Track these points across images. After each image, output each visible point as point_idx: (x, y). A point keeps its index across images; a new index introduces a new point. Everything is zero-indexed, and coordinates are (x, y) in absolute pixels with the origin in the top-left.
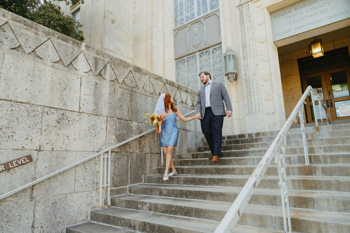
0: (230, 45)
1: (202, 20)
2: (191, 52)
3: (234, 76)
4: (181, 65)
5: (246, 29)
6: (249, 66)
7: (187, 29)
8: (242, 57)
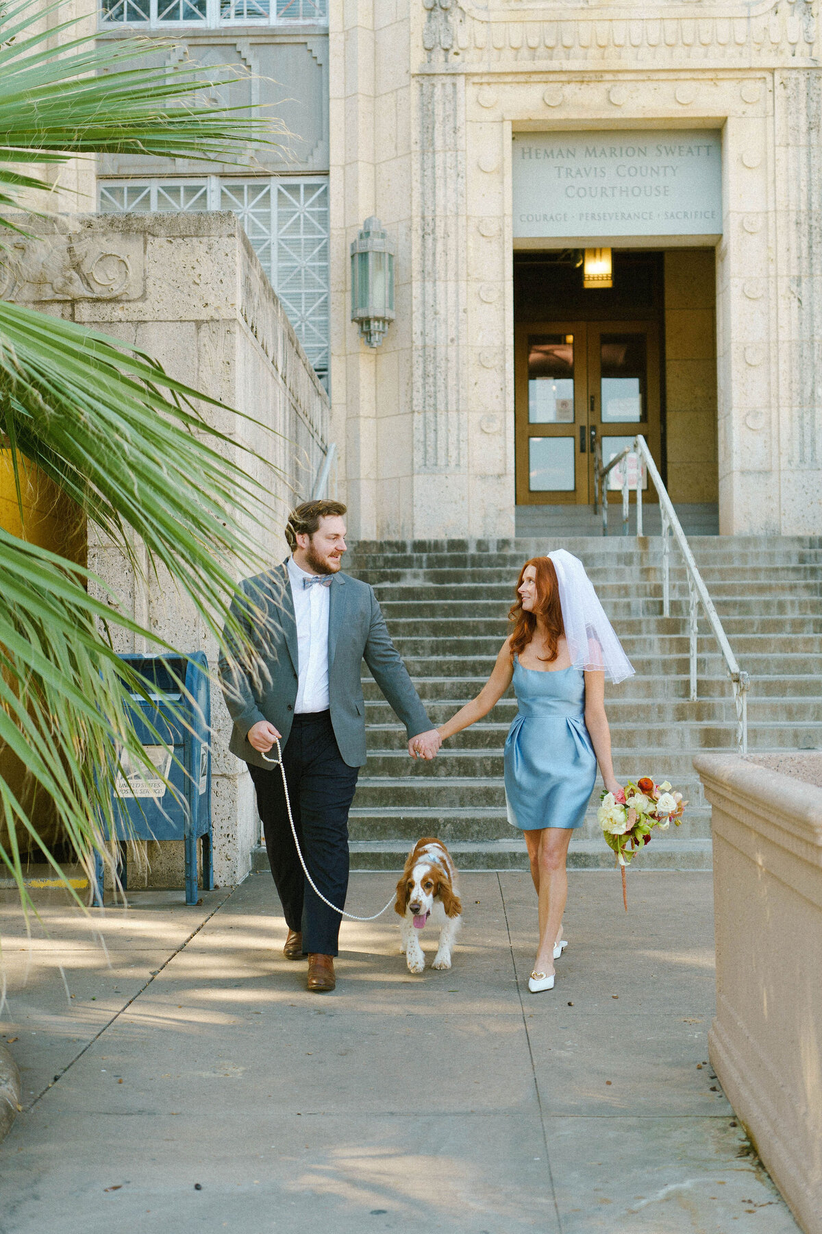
1: (244, 45)
2: (182, 167)
5: (439, 172)
6: (438, 307)
8: (416, 267)
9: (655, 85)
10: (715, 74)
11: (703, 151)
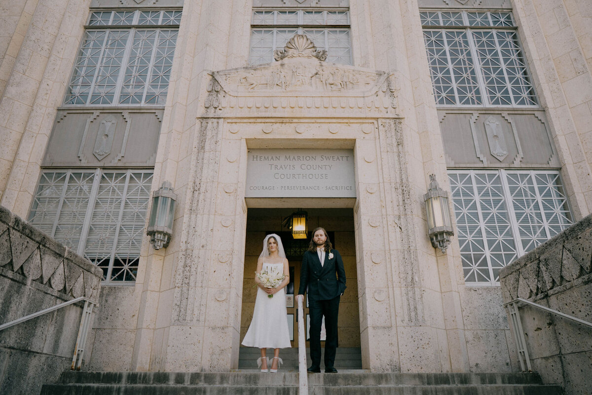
0: (169, 178)
1: (126, 114)
2: (84, 163)
3: (165, 238)
4: (52, 183)
5: (205, 161)
6: (197, 229)
7: (90, 117)
8: (187, 207)
9: (319, 125)
10: (347, 120)
11: (345, 159)
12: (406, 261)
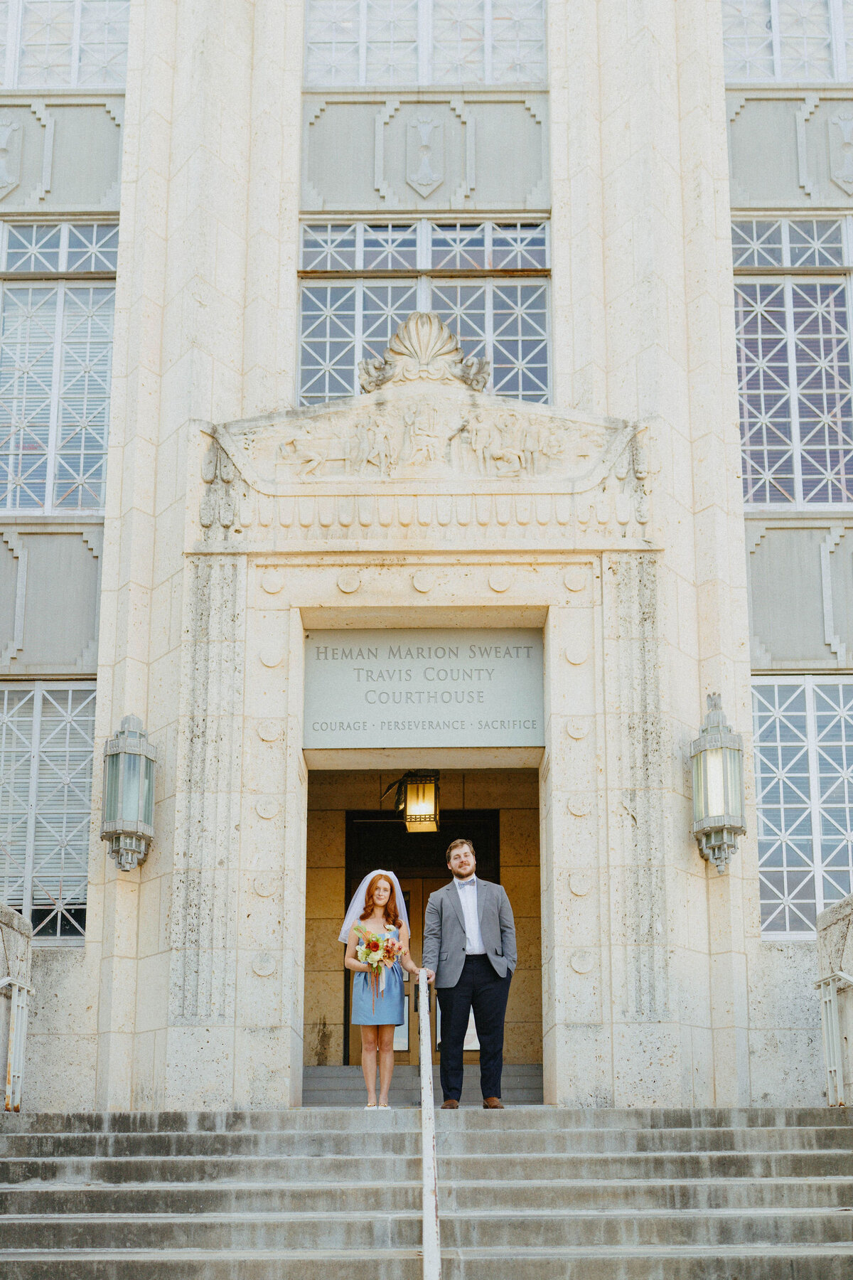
0: (132, 706)
1: (12, 537)
3: (139, 846)
5: (213, 666)
6: (205, 823)
8: (181, 775)
9: (465, 569)
10: (533, 557)
11: (523, 652)
12: (641, 890)
